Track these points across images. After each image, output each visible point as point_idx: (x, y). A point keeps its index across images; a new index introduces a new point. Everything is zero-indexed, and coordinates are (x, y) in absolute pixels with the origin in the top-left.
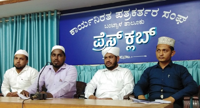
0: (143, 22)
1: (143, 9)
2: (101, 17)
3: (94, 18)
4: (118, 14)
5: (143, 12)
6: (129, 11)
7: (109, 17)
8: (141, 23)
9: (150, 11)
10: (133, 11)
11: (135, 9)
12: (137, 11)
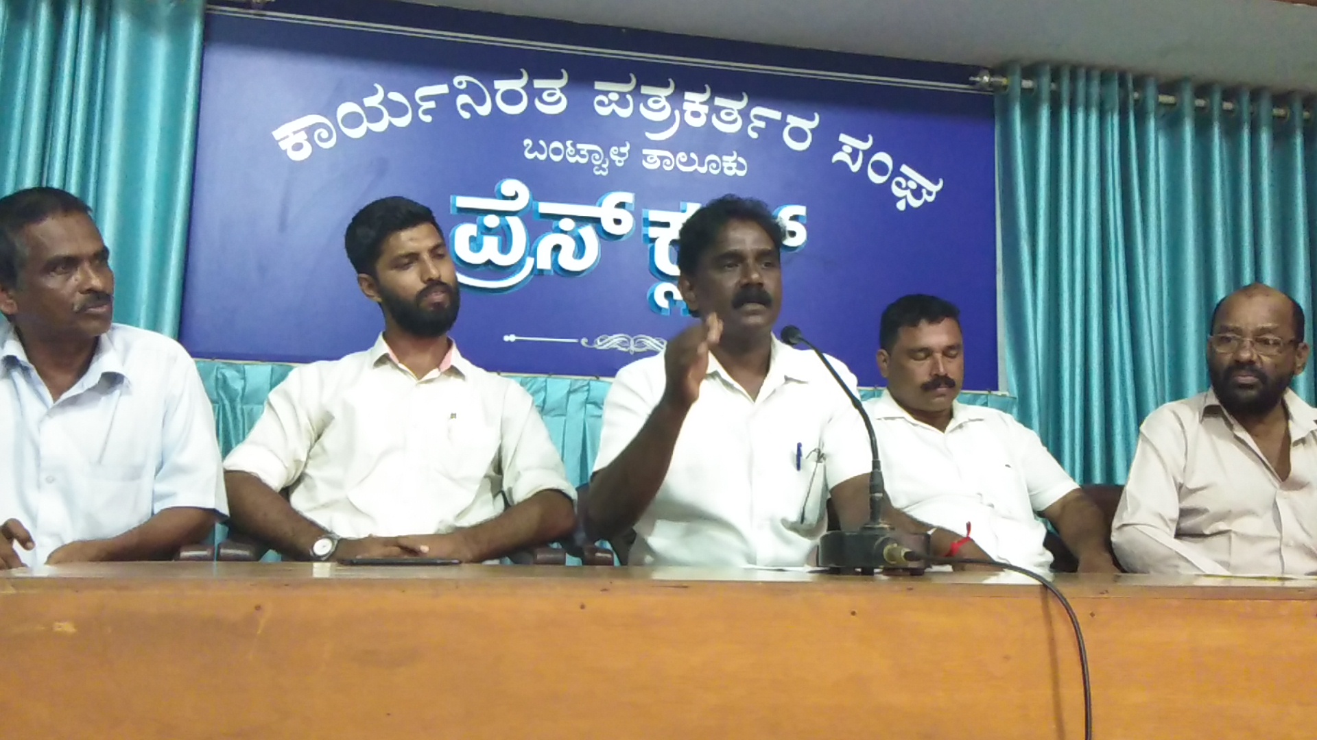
0: (740, 167)
1: (741, 99)
2: (502, 85)
3: (456, 81)
4: (606, 93)
5: (744, 114)
6: (669, 91)
7: (553, 95)
8: (730, 168)
9: (776, 115)
10: (689, 95)
11: (703, 91)
12: (711, 99)
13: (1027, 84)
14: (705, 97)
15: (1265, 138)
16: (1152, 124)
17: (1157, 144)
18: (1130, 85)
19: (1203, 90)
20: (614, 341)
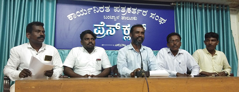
0: (136, 19)
1: (136, 8)
2: (100, 8)
3: (93, 7)
4: (116, 8)
5: (136, 11)
6: (125, 8)
7: (108, 9)
8: (134, 19)
9: (141, 11)
10: (128, 8)
12: (131, 9)
13: (179, 4)
14: (131, 8)
15: (215, 11)
16: (198, 10)
17: (199, 13)
18: (195, 4)
19: (206, 4)
20: (118, 45)
